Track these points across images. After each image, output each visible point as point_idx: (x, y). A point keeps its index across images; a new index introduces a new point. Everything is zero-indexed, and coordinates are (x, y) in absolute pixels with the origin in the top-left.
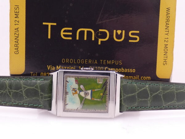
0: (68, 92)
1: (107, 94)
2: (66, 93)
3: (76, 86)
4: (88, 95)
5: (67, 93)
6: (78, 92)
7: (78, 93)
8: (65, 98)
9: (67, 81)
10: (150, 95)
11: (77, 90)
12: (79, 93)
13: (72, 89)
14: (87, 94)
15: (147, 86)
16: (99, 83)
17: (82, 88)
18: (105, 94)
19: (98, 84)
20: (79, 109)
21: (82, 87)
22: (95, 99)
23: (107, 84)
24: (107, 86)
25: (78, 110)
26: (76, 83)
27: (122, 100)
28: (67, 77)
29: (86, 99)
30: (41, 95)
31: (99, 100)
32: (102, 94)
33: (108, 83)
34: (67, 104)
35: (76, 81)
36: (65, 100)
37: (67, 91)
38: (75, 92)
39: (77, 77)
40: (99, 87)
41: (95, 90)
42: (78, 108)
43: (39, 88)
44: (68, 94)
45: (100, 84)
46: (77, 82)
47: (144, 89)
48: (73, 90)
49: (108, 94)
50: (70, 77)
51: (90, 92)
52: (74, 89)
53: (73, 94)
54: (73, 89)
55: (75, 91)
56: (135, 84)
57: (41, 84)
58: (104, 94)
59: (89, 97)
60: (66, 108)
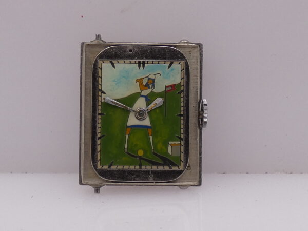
0: (144, 67)
1: (140, 167)
5: (141, 65)
6: (146, 92)
11: (151, 90)
12: (143, 96)
13: (152, 77)
14: (141, 115)
16: (170, 147)
17: (154, 102)
18: (142, 161)
19: (166, 144)
21: (159, 101)
22: (127, 136)
24: (162, 167)
25: (100, 93)
26: (166, 87)
29: (129, 112)
31: (126, 147)
32: (141, 153)
34: (114, 66)
35: (173, 86)
38: (144, 84)
40: (160, 146)
41: (151, 137)
42: (104, 93)
44: (139, 67)
45: (167, 148)
46: (170, 88)
51: (147, 122)
52: (151, 82)
53: (140, 81)
54: (154, 80)
55: (147, 86)
58: (141, 158)
60: (103, 62)
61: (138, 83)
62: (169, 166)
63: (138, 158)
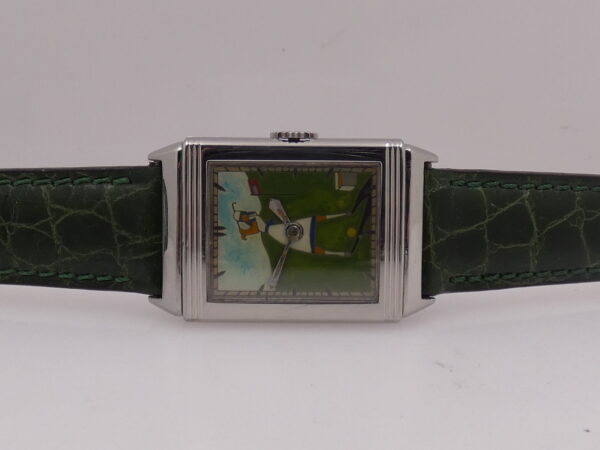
0: (222, 228)
1: (374, 232)
2: (213, 230)
3: (254, 204)
4: (300, 238)
5: (220, 231)
6: (261, 224)
7: (263, 230)
8: (214, 248)
9: (216, 185)
10: (536, 229)
11: (257, 217)
12: (267, 229)
13: (237, 216)
14: (294, 232)
15: (527, 194)
16: (343, 188)
17: (276, 212)
18: (364, 230)
19: (340, 194)
20: (265, 289)
21: (274, 205)
22: (327, 253)
23: (374, 191)
24: (374, 201)
25: (263, 294)
26: (253, 194)
27: (433, 252)
28: (216, 169)
29: (291, 251)
30: (122, 239)
31: (342, 254)
32: (352, 232)
33: (375, 187)
34: (222, 273)
35: (252, 183)
36: (214, 256)
37: (219, 225)
38: (248, 227)
39: (255, 169)
40: (341, 203)
41: (328, 217)
42: (263, 287)
43: (111, 213)
44: (222, 234)
45: (347, 192)
46: (255, 188)
47: (512, 204)
48: (241, 220)
49: (378, 232)
50: (227, 168)
51: (306, 223)
52: (245, 216)
53: (244, 234)
54: (243, 213)
55: (252, 223)
56: (480, 188)
57: (118, 198)
58: (360, 232)
59: (304, 244)
60: (217, 288)
61: (247, 237)
62: (371, 190)
63: (360, 237)
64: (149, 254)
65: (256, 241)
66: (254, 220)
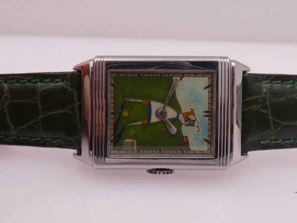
0: (205, 116)
1: (112, 113)
2: (211, 114)
3: (187, 131)
4: (158, 110)
5: (207, 114)
6: (182, 119)
7: (180, 115)
8: (211, 103)
9: (209, 142)
10: (6, 110)
12: (178, 115)
13: (196, 124)
14: (161, 113)
15: (13, 132)
16: (131, 141)
17: (173, 126)
18: (118, 115)
19: (133, 137)
20: (179, 78)
21: (174, 130)
22: (141, 101)
23: (112, 139)
24: (112, 133)
26: (186, 137)
27: (76, 99)
28: (209, 152)
29: (164, 102)
30: (266, 108)
31: (131, 100)
32: (125, 114)
33: (111, 141)
34: (206, 88)
35: (187, 144)
36: (211, 98)
37: (207, 118)
38: (189, 117)
39: (185, 152)
40: (132, 132)
41: (140, 123)
42: (181, 79)
43: (271, 123)
44: (205, 112)
45: (130, 138)
46: (185, 141)
47: (22, 127)
48: (194, 121)
49: (109, 114)
50: (202, 153)
51: (154, 119)
52: (191, 123)
53: (192, 113)
54: (193, 125)
55: (187, 119)
56: (45, 136)
57: (267, 132)
58: (121, 114)
59: (156, 106)
60: (209, 79)
61: (190, 110)
62: (114, 139)
63: (120, 111)
64: (249, 99)
65: (185, 108)
66: (185, 121)
